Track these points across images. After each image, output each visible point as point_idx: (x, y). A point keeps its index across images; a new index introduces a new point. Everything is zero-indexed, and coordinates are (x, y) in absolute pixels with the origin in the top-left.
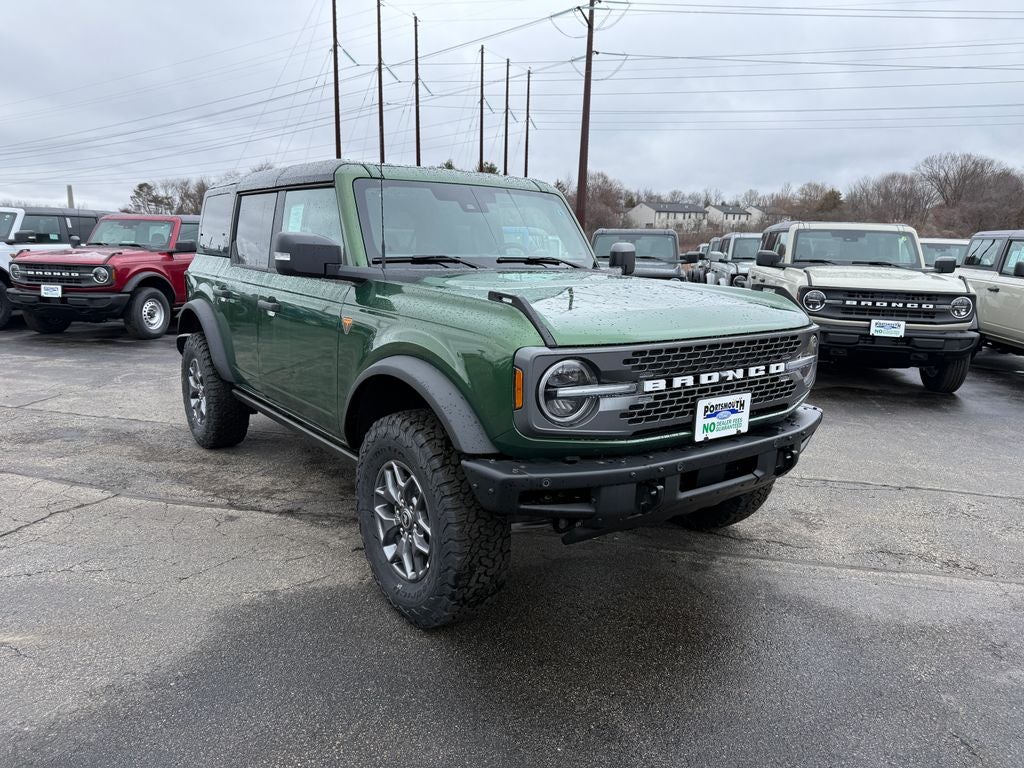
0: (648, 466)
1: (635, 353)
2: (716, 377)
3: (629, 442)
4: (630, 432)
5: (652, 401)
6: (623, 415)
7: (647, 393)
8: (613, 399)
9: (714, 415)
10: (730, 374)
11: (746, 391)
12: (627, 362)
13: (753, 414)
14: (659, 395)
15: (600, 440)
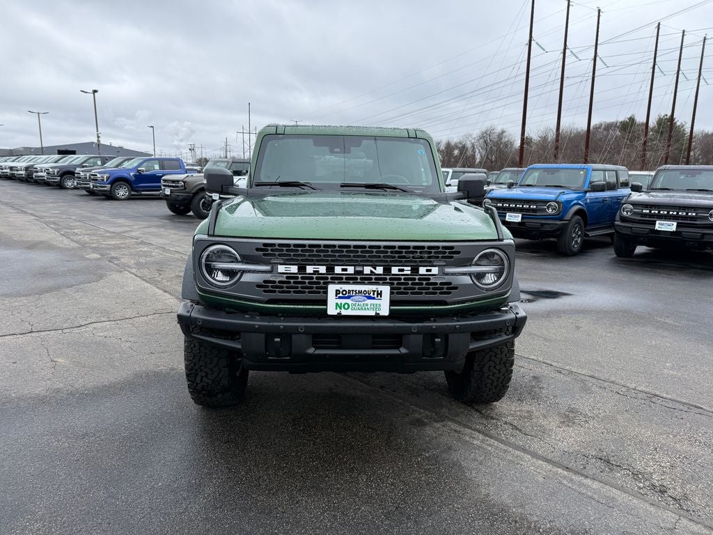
0: (271, 324)
1: (265, 245)
2: (351, 270)
3: (266, 305)
4: (266, 299)
5: (285, 279)
6: (259, 286)
7: (280, 273)
8: (254, 275)
9: (349, 297)
10: (367, 270)
11: (384, 284)
12: (257, 250)
13: (392, 303)
14: (290, 276)
15: (245, 301)
